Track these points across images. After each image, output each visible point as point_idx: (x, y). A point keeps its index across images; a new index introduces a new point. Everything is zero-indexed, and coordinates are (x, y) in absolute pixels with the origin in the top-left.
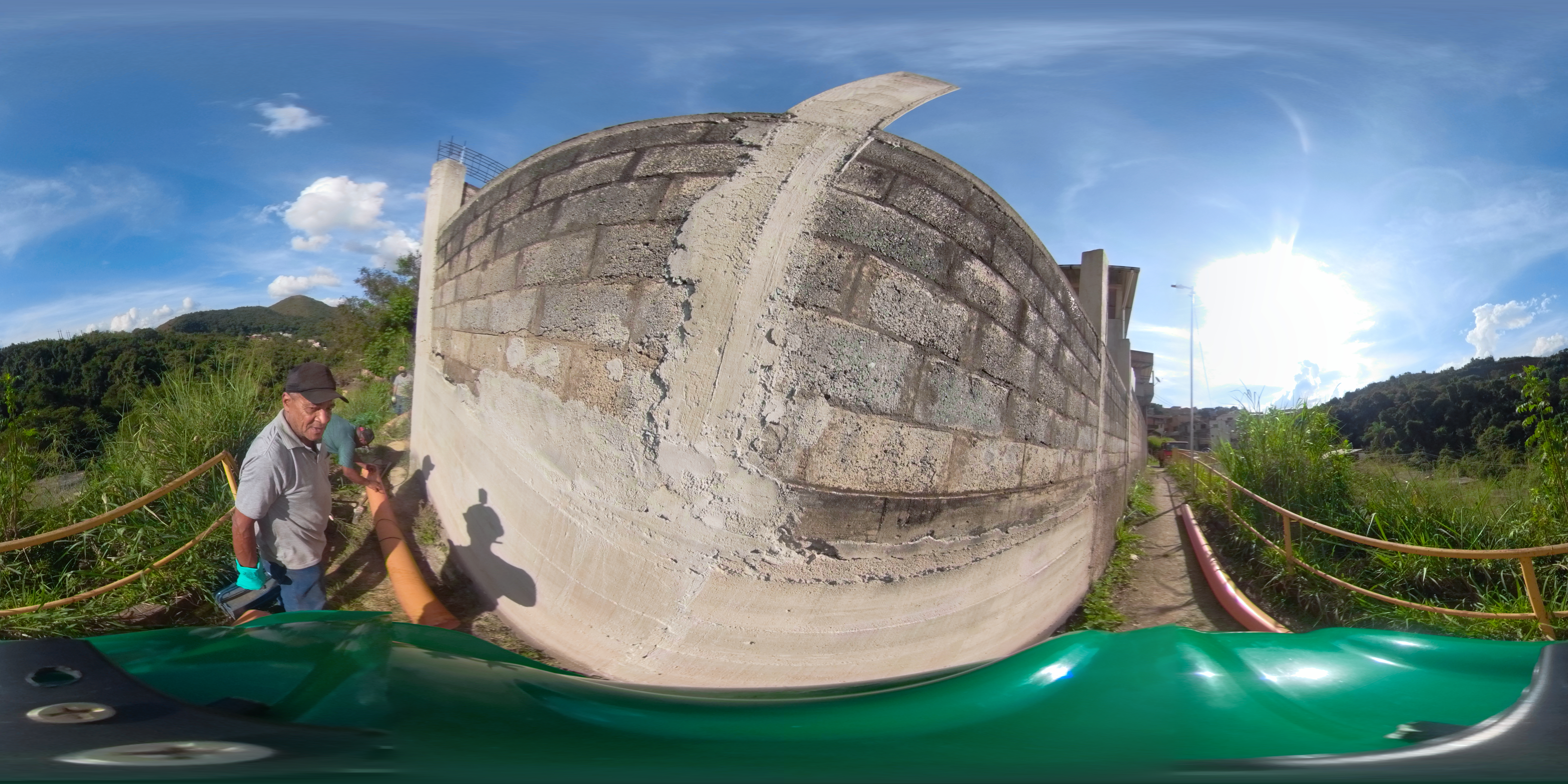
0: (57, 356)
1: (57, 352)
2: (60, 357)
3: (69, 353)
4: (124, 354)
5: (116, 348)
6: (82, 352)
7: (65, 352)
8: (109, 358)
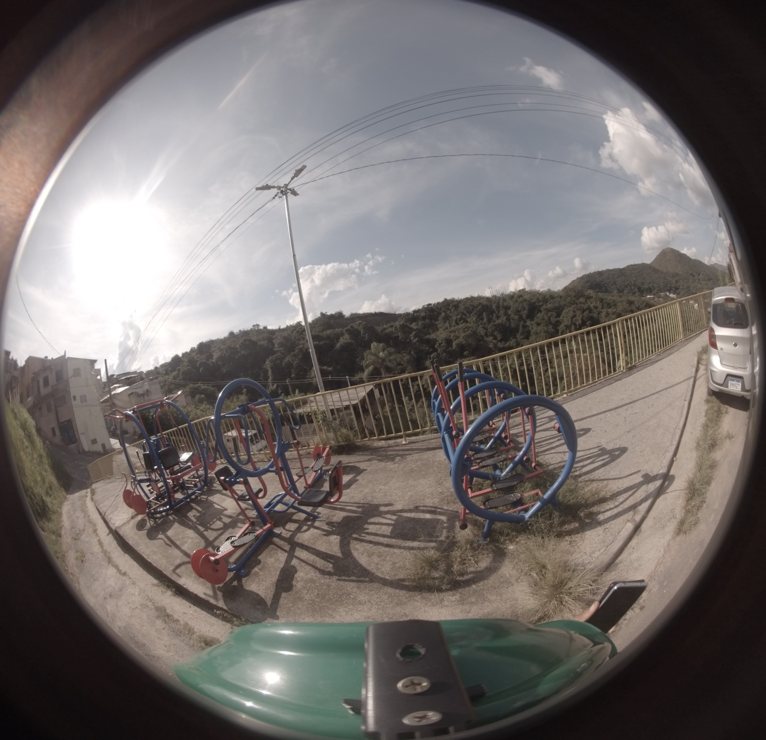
0: (499, 312)
1: (498, 307)
2: (502, 312)
3: (512, 309)
4: (567, 310)
5: (557, 305)
6: (527, 308)
7: (507, 308)
8: (555, 314)
